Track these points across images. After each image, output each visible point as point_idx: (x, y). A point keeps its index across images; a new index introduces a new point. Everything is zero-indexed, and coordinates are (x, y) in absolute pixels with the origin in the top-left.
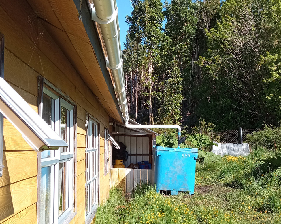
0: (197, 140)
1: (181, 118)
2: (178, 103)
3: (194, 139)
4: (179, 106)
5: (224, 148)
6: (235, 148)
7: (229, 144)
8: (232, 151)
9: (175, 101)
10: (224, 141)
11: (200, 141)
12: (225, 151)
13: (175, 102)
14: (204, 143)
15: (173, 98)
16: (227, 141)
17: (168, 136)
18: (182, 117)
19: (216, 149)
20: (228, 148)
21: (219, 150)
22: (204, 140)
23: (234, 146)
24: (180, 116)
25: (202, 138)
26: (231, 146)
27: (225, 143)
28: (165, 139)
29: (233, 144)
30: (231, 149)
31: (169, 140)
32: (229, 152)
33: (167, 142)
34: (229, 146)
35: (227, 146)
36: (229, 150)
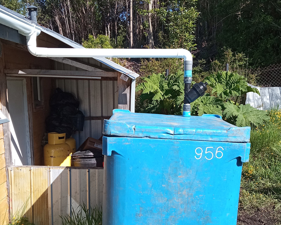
0: (223, 83)
1: (195, 47)
2: (191, 22)
3: (218, 81)
4: (191, 28)
5: (265, 95)
7: (274, 88)
8: (279, 100)
9: (186, 19)
10: (265, 83)
11: (227, 84)
12: (267, 99)
13: (185, 21)
14: (237, 89)
15: (182, 14)
16: (269, 83)
17: (170, 77)
18: (196, 45)
19: (251, 98)
20: (271, 96)
21: (256, 98)
22: (237, 83)
24: (193, 44)
25: (232, 80)
26: (277, 91)
27: (266, 87)
28: (164, 83)
29: (280, 88)
30: (276, 96)
31: (172, 84)
32: (273, 102)
33: (168, 89)
34: (274, 92)
35: (270, 92)
36: (274, 99)
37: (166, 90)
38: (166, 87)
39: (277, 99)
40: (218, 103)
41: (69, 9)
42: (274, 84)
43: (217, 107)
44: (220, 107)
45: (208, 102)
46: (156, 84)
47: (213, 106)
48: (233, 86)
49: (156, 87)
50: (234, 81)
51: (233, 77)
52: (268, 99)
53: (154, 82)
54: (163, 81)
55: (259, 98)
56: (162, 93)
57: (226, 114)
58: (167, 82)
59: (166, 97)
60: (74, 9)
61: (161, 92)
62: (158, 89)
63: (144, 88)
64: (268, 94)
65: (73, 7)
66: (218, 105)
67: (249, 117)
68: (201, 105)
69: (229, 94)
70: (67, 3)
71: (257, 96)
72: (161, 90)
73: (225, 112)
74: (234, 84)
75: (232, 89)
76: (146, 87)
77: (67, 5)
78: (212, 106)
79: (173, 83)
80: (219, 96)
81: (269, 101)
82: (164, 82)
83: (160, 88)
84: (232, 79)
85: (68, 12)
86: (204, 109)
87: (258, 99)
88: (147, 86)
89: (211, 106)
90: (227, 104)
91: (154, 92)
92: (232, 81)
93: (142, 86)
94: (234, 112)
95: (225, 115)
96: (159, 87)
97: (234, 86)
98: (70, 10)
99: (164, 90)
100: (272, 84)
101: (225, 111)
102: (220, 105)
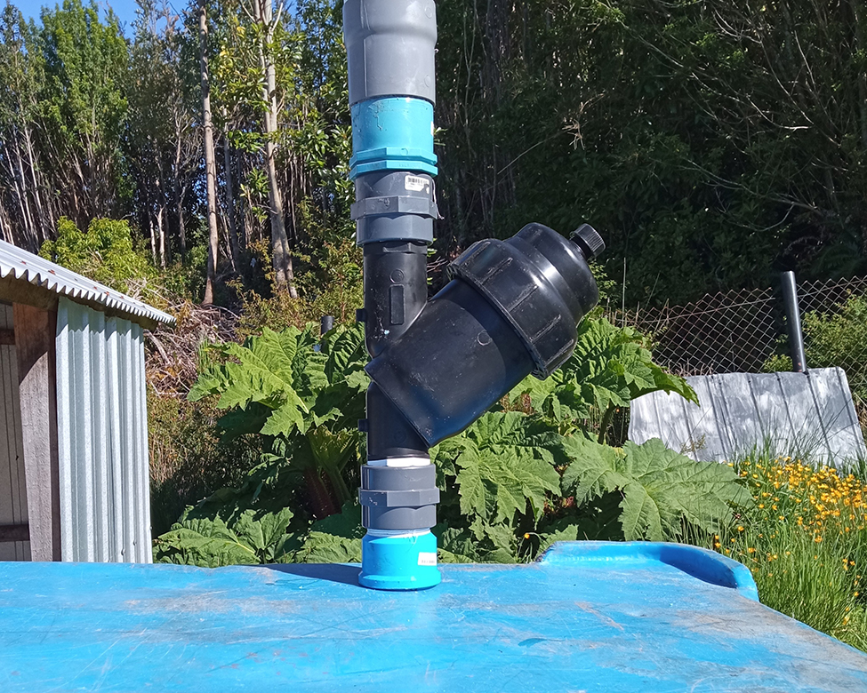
6: (763, 401)
7: (727, 376)
8: (749, 421)
10: (694, 362)
14: (611, 381)
16: (706, 360)
17: (334, 339)
19: (647, 416)
20: (720, 406)
21: (666, 417)
22: (607, 354)
23: (756, 390)
25: (587, 345)
26: (740, 388)
27: (698, 374)
28: (311, 364)
29: (748, 378)
30: (738, 407)
31: (343, 369)
32: (729, 427)
33: (328, 385)
34: (729, 392)
35: (714, 392)
36: (731, 417)
37: (322, 393)
38: (319, 380)
39: (743, 418)
40: (539, 441)
41: (32, 166)
42: (726, 364)
43: (537, 456)
44: (548, 456)
45: (497, 437)
46: (280, 370)
47: (519, 454)
48: (592, 369)
49: (279, 381)
50: (595, 349)
51: (589, 334)
52: (709, 419)
53: (268, 361)
54: (308, 355)
55: (675, 414)
56: (303, 405)
57: (574, 483)
58: (323, 361)
59: (318, 421)
60: (46, 166)
61: (299, 401)
62: (288, 388)
63: (223, 385)
64: (709, 398)
65: (43, 158)
66: (539, 449)
67: (671, 492)
68: (469, 452)
69: (583, 400)
70: (25, 148)
71: (667, 409)
72: (299, 394)
73: (572, 474)
74: (597, 359)
75: (590, 381)
76: (231, 383)
77: (22, 152)
78: (513, 450)
79: (348, 364)
80: (539, 409)
81: (715, 426)
82: (312, 360)
83: (294, 386)
84: (584, 341)
85: (28, 173)
86: (481, 467)
87: (672, 418)
88: (240, 379)
89: (510, 454)
90: (576, 443)
91: (269, 400)
92: (586, 349)
93: (220, 378)
94: (608, 473)
95: (570, 488)
96: (292, 381)
97: (596, 368)
98: (35, 167)
99: (311, 395)
100: (716, 365)
101: (572, 472)
102: (547, 448)
